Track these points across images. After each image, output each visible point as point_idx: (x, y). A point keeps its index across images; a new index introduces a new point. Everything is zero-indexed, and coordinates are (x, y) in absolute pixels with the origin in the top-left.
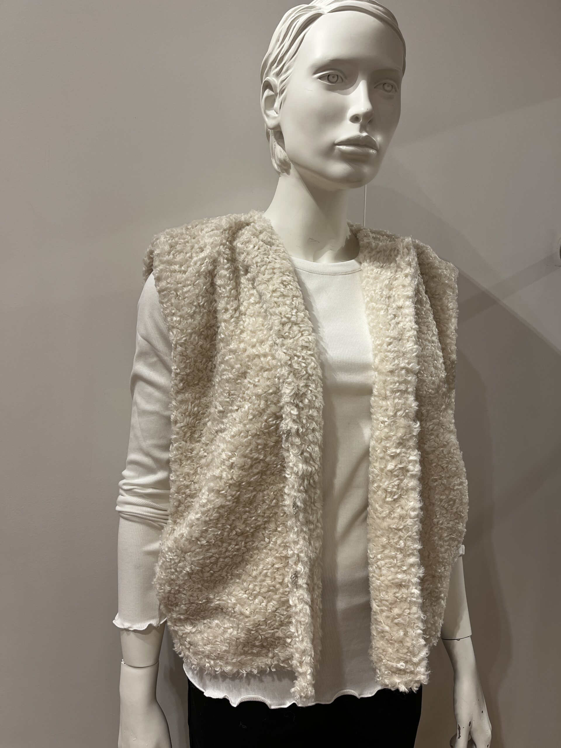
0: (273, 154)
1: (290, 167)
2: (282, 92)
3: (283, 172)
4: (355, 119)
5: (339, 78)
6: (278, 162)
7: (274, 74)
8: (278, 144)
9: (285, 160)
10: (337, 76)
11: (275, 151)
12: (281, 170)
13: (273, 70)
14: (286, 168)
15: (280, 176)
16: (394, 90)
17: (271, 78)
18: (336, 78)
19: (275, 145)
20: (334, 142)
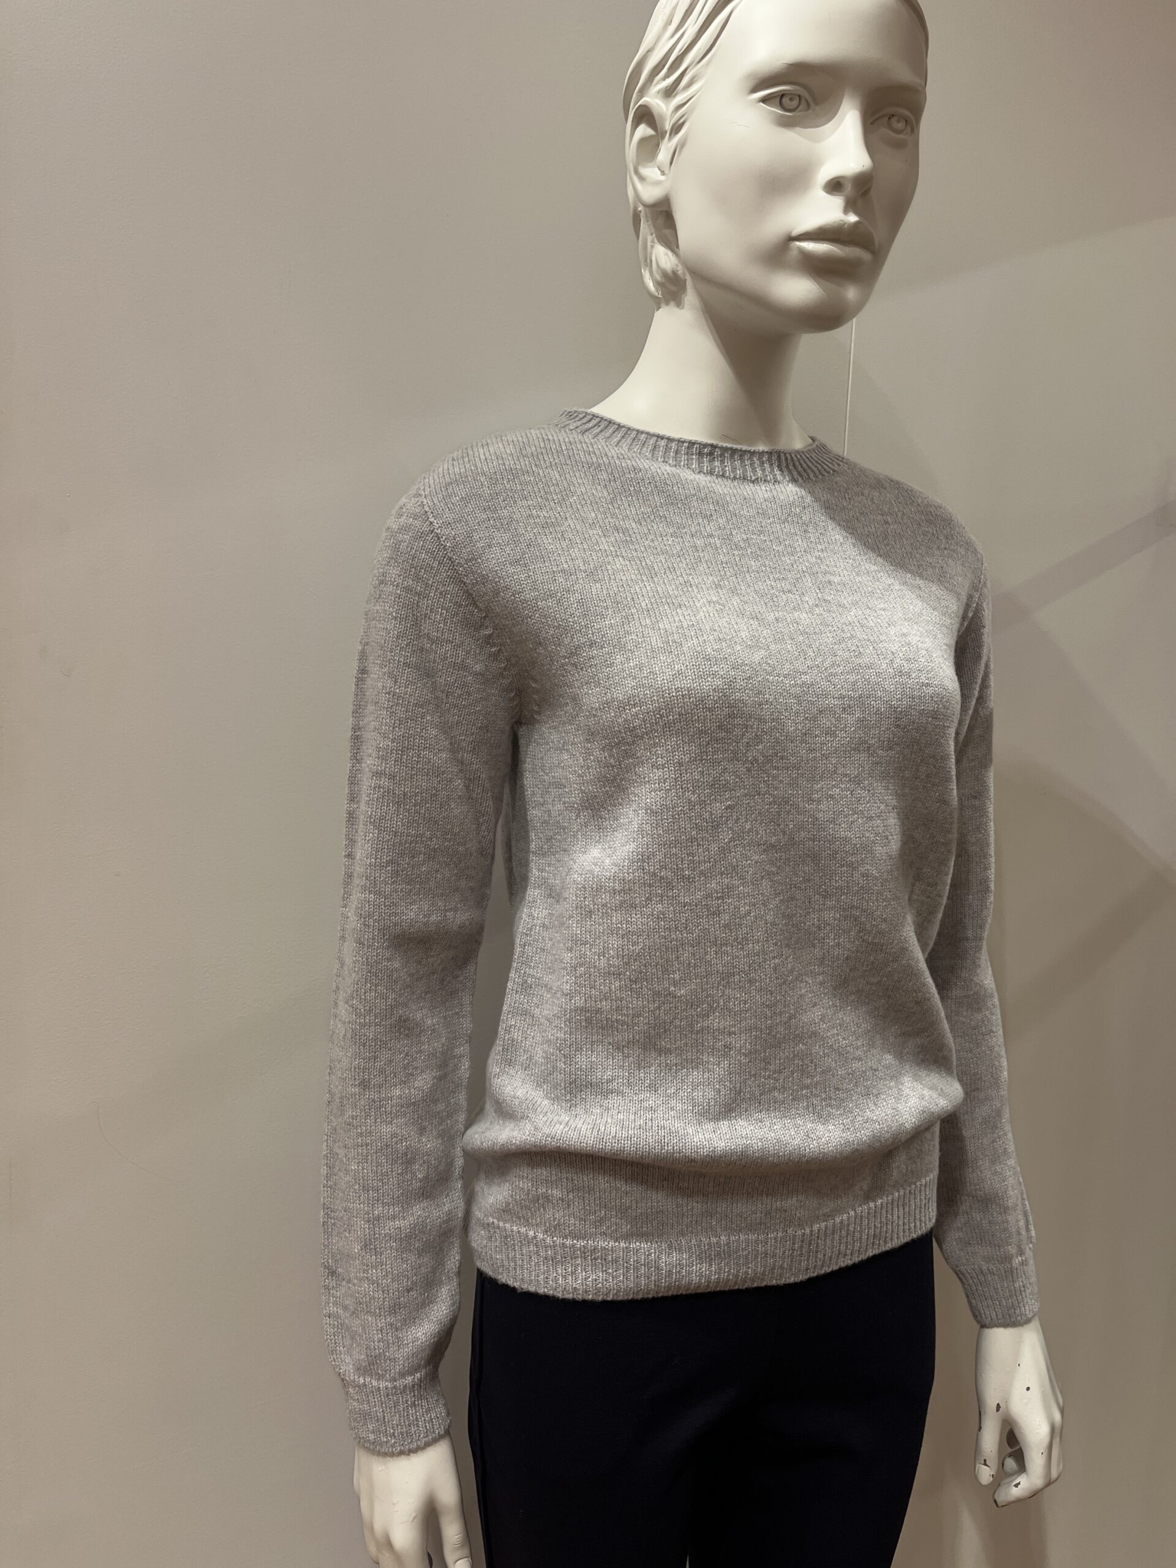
2: (677, 128)
4: (834, 186)
5: (803, 101)
7: (658, 92)
10: (799, 96)
13: (657, 83)
16: (909, 129)
17: (653, 99)
18: (795, 103)
20: (791, 233)
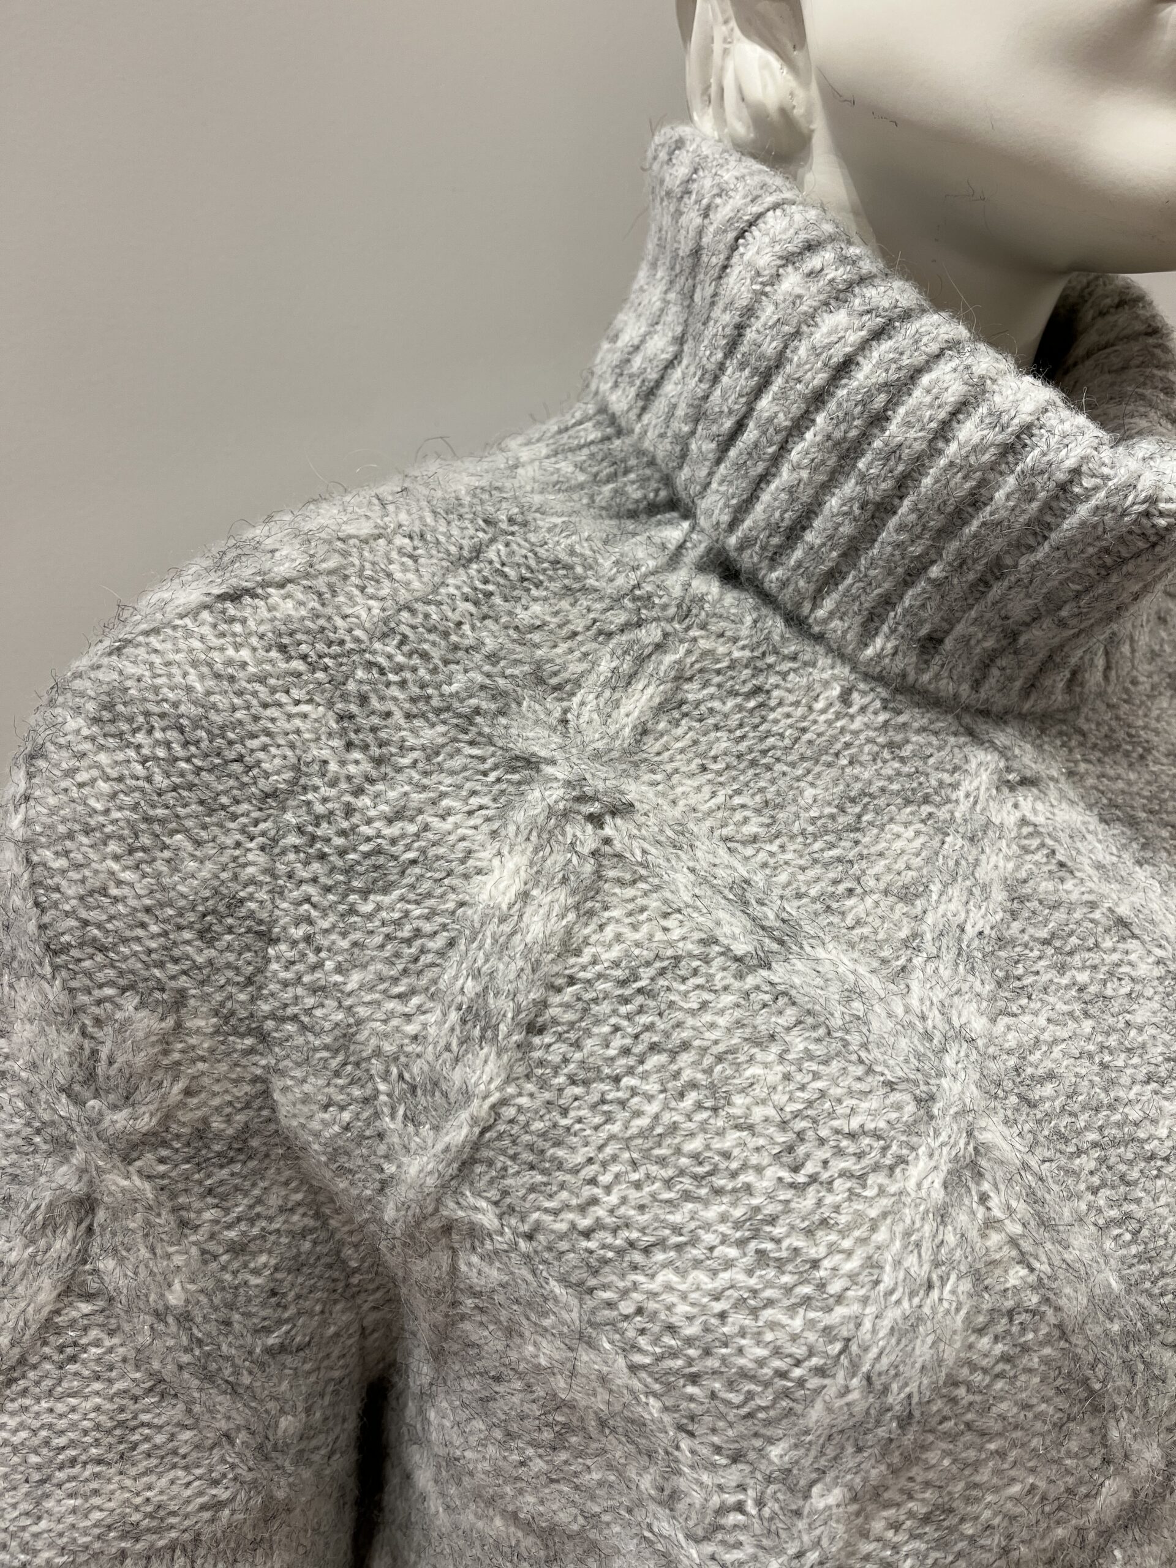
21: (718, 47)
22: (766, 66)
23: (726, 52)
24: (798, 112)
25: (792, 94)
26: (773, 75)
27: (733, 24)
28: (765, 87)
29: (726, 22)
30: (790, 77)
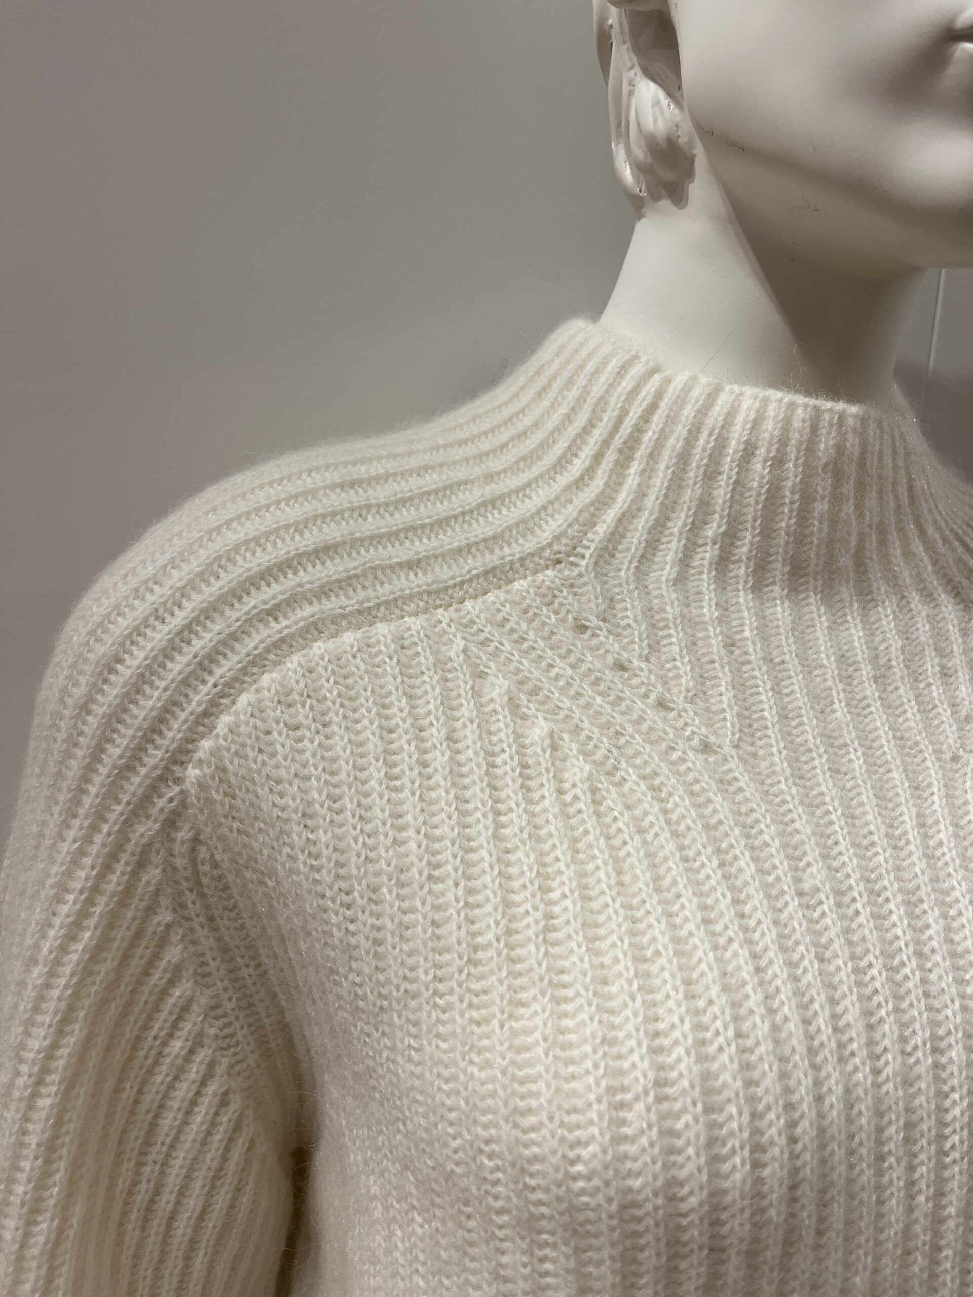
0: (619, 125)
1: (689, 174)
3: (656, 198)
6: (640, 153)
8: (648, 73)
9: (671, 142)
11: (629, 106)
12: (648, 190)
14: (669, 176)
15: (640, 217)
19: (632, 83)
21: (625, 88)
22: (656, 103)
23: (631, 93)
24: (682, 141)
25: (677, 126)
26: (662, 111)
27: (637, 69)
28: (655, 121)
29: (632, 68)
30: (677, 112)
